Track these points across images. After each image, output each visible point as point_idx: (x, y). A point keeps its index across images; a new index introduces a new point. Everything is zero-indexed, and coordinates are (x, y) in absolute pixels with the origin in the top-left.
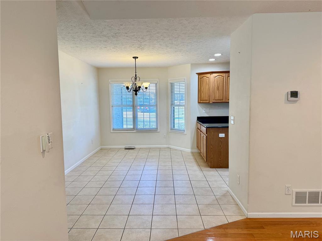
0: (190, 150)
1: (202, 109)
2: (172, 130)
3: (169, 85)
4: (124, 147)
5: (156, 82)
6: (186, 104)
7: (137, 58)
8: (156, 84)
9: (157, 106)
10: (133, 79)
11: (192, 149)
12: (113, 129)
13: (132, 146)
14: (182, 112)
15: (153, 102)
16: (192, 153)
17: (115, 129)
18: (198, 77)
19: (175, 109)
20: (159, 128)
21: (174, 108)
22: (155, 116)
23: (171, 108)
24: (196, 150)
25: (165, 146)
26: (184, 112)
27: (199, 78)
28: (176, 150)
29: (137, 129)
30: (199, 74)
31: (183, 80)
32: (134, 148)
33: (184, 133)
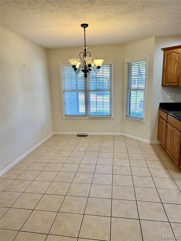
0: (149, 141)
1: (166, 93)
2: (127, 117)
3: (126, 66)
4: (76, 133)
5: (111, 63)
6: (147, 88)
7: (87, 25)
8: (111, 65)
9: (111, 91)
10: (82, 55)
11: (151, 139)
12: (65, 115)
13: (85, 133)
14: (140, 98)
15: (107, 86)
16: (152, 145)
17: (67, 115)
18: (163, 53)
19: (131, 94)
20: (112, 115)
21: (130, 92)
22: (109, 102)
23: (128, 92)
24: (156, 142)
25: (119, 134)
26: (143, 98)
27: (166, 54)
28: (132, 139)
29: (89, 116)
30: (165, 50)
31: (144, 58)
32: (86, 135)
33: (142, 121)
